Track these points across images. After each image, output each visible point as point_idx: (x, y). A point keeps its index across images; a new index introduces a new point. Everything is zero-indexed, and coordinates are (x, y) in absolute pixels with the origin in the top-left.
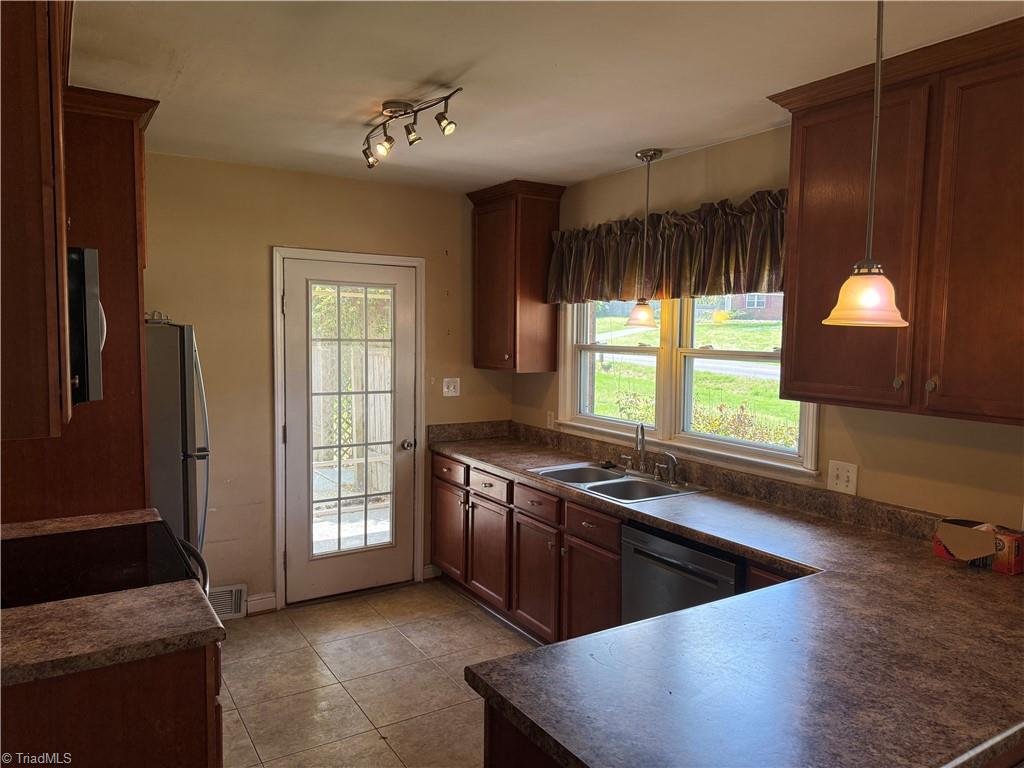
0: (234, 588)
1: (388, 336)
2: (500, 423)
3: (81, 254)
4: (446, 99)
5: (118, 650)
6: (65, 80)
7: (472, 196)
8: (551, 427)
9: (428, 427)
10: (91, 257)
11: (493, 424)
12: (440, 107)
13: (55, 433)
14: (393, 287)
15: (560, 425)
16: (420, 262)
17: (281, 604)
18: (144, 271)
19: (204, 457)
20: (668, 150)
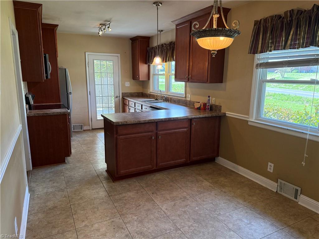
0: (81, 124)
1: (112, 72)
2: (140, 93)
3: (46, 55)
4: (109, 24)
5: (54, 113)
6: (41, 22)
7: (131, 39)
8: (149, 93)
9: (122, 93)
10: (47, 55)
11: (137, 93)
12: (108, 26)
13: (43, 81)
14: (113, 61)
15: (150, 92)
16: (119, 55)
17: (91, 129)
18: (58, 58)
19: (71, 94)
20: (164, 30)
